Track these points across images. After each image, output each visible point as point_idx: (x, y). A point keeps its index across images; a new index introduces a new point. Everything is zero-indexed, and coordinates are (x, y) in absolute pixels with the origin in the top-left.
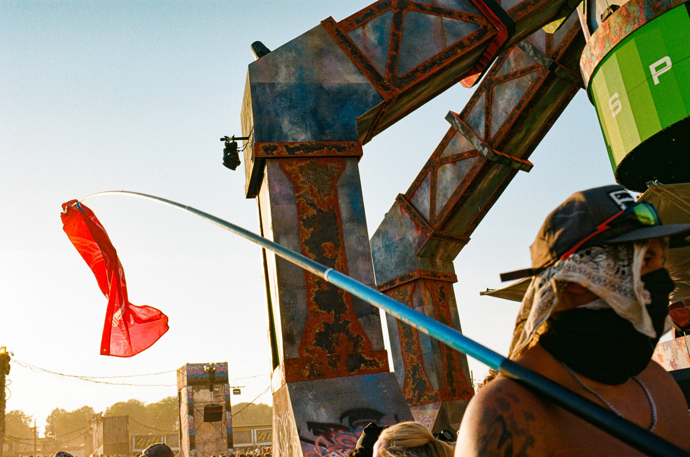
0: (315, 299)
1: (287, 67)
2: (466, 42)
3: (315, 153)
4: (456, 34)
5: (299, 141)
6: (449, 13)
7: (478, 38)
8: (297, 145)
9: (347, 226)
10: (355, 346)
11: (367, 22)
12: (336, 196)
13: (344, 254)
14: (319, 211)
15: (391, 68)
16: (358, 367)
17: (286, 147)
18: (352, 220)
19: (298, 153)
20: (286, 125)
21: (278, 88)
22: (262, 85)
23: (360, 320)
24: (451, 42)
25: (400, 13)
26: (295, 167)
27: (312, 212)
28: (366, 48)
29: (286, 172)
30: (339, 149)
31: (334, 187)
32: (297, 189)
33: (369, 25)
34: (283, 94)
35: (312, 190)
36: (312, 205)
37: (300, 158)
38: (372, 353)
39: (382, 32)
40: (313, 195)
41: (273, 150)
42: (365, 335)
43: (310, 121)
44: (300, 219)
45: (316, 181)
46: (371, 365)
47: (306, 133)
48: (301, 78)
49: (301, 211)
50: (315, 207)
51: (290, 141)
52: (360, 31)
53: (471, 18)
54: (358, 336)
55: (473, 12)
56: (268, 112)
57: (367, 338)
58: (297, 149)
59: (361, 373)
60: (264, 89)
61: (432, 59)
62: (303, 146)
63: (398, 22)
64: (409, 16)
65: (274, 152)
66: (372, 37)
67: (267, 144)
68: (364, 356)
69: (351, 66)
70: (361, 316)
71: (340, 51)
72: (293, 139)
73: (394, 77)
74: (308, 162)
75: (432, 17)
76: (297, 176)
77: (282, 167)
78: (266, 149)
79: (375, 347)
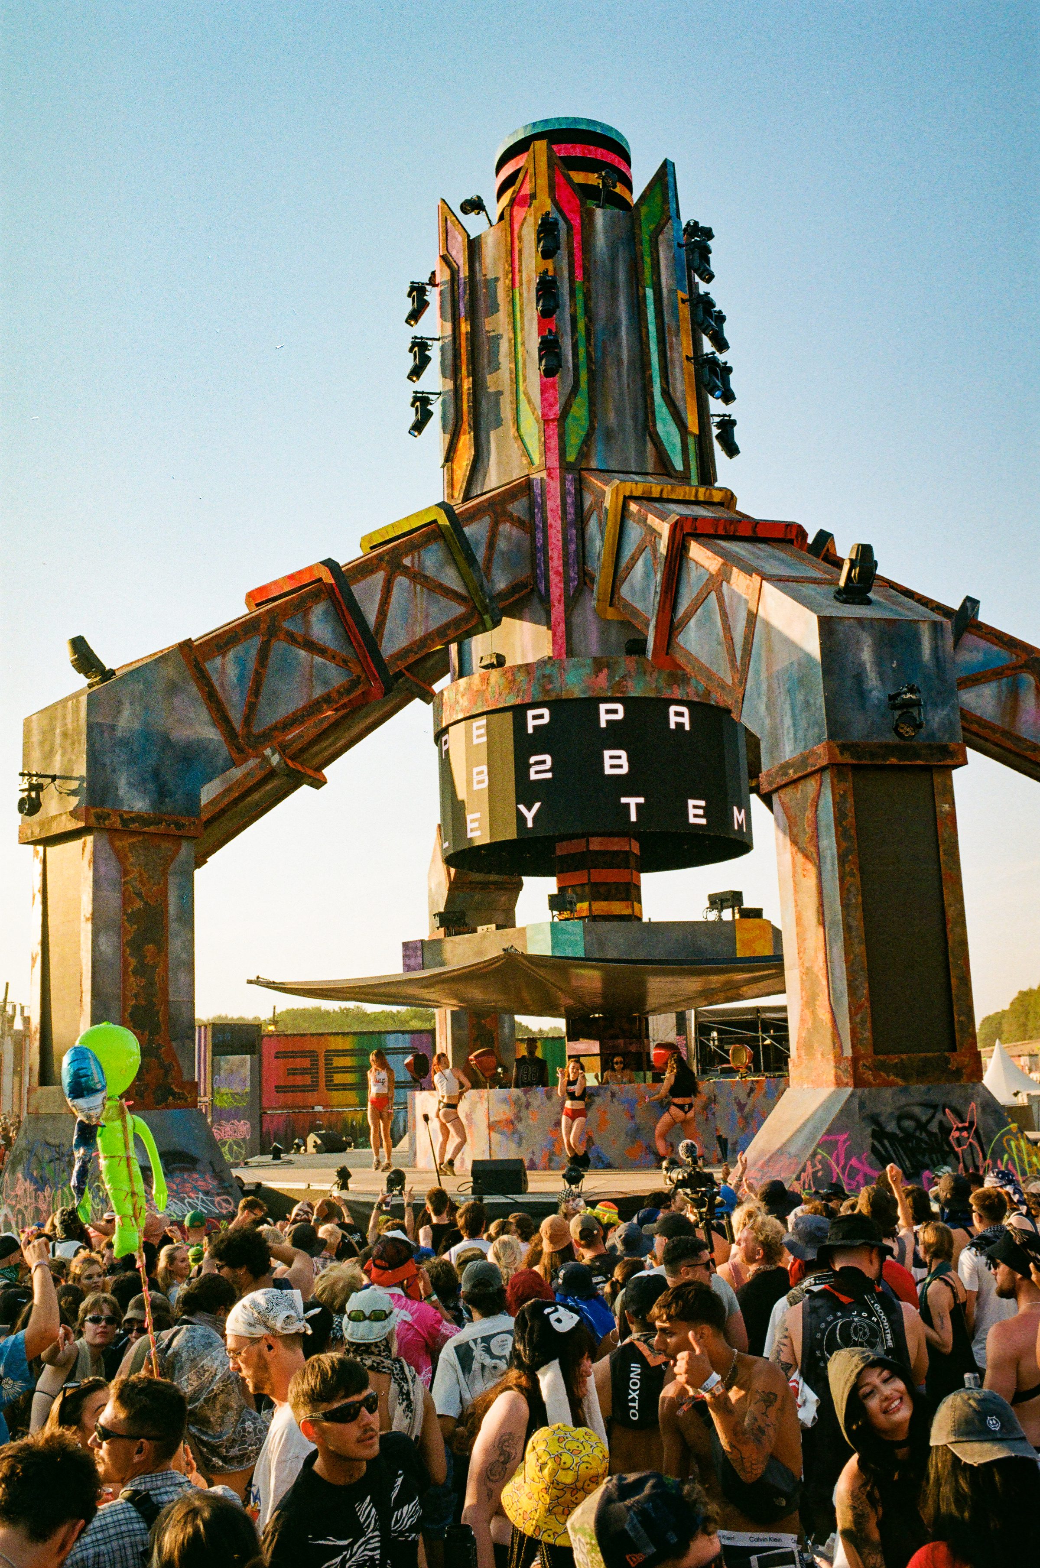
0: (131, 1014)
1: (131, 703)
2: (335, 695)
3: (152, 829)
4: (326, 682)
5: (135, 809)
6: (322, 651)
7: (349, 691)
8: (132, 815)
9: (173, 926)
10: (166, 1075)
11: (229, 650)
12: (166, 884)
13: (166, 961)
14: (146, 904)
15: (248, 720)
16: (166, 1099)
17: (121, 816)
18: (179, 919)
19: (132, 826)
20: (123, 783)
21: (119, 734)
22: (100, 725)
23: (174, 1044)
24: (319, 692)
25: (268, 641)
26: (123, 843)
27: (139, 904)
28: (222, 685)
29: (113, 848)
30: (179, 826)
31: (164, 873)
32: (125, 873)
33: (231, 655)
34: (124, 743)
35: (141, 875)
36: (139, 895)
37: (134, 833)
38: (181, 1084)
39: (244, 667)
40: (141, 881)
41: (104, 820)
42: (177, 1062)
43: (151, 786)
44: (125, 913)
45: (147, 864)
46: (180, 1098)
47: (143, 800)
48: (146, 724)
49: (126, 901)
50: (142, 899)
51: (126, 808)
52: (218, 661)
53: (345, 661)
54: (170, 1064)
55: (347, 653)
56: (104, 765)
57: (178, 1065)
58: (133, 820)
59: (167, 1107)
60: (102, 732)
61: (293, 713)
62: (139, 818)
63: (263, 655)
64: (279, 646)
65: (106, 822)
66: (232, 672)
67: (99, 810)
68: (173, 1086)
69: (204, 714)
70: (175, 1039)
71: (195, 690)
72: (129, 806)
73: (249, 735)
74: (141, 838)
75: (303, 653)
76: (126, 855)
77: (111, 842)
78: (99, 817)
79: (186, 1077)
